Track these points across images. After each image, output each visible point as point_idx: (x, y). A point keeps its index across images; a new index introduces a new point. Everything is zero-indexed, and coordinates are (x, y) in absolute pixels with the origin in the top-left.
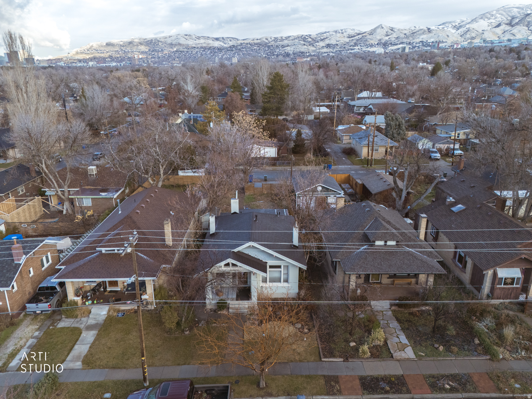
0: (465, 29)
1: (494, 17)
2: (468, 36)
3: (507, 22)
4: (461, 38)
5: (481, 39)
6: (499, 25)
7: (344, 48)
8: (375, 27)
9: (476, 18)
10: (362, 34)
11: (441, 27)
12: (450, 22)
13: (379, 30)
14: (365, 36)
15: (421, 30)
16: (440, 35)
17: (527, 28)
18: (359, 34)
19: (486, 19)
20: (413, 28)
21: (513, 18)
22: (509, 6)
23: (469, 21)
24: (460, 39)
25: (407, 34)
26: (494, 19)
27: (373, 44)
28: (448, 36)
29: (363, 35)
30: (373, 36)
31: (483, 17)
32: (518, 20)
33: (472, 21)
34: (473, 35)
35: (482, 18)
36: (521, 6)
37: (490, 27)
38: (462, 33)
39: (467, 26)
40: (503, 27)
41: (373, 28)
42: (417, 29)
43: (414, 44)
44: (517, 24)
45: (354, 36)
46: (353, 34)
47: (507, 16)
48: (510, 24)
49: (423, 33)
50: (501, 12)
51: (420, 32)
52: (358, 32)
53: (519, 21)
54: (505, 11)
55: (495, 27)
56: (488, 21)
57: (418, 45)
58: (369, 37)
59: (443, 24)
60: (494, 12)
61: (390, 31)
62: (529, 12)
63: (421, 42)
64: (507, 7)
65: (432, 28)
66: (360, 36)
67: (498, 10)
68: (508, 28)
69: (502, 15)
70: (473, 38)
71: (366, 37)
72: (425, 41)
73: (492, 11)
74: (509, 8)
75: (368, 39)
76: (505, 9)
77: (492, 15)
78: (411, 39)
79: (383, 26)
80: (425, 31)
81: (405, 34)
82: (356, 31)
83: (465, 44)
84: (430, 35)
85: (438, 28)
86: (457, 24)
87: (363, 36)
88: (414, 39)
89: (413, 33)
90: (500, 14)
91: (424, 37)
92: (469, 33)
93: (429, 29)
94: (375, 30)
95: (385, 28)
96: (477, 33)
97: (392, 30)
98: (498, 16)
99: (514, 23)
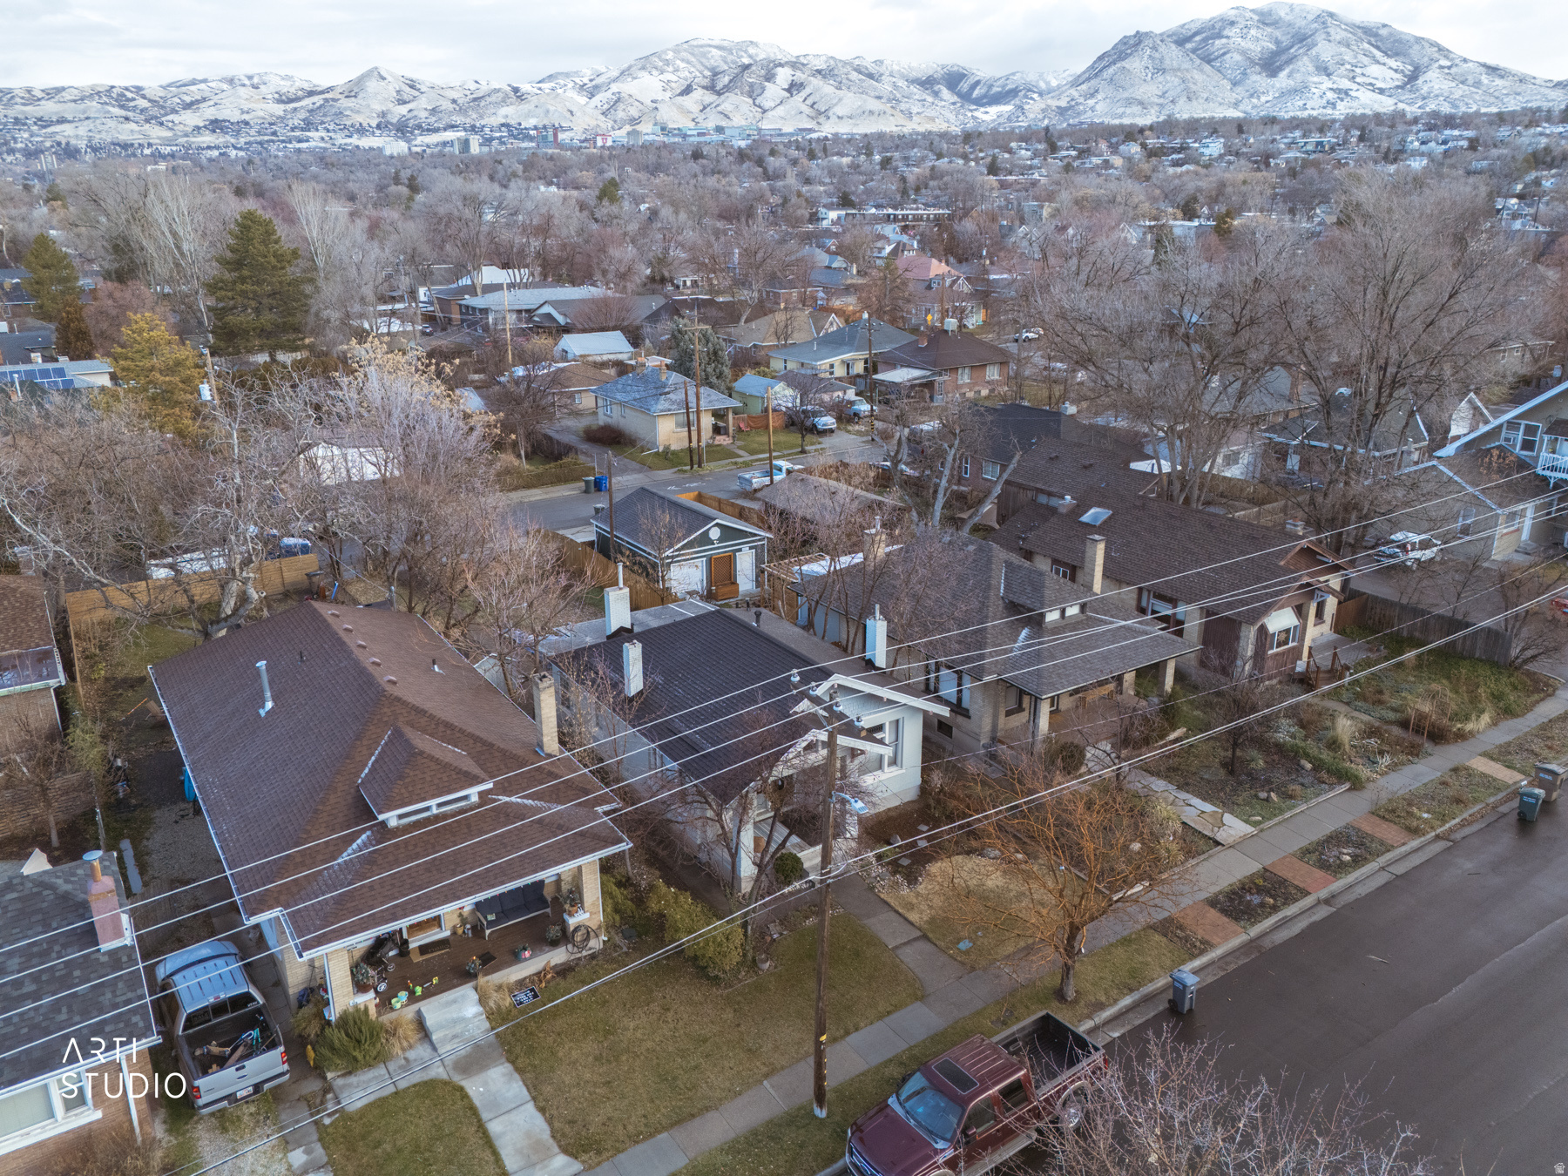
0: (608, 94)
1: (671, 69)
2: (621, 115)
3: (705, 82)
4: (603, 118)
5: (655, 124)
6: (687, 90)
7: (274, 134)
8: (359, 74)
9: (630, 68)
10: (322, 92)
11: (546, 86)
12: (567, 75)
13: (372, 85)
14: (333, 100)
15: (497, 91)
16: (552, 108)
17: (750, 101)
18: (311, 93)
19: (655, 72)
20: (473, 86)
21: (716, 74)
22: (700, 42)
23: (616, 74)
24: (605, 124)
25: (460, 101)
26: (673, 72)
27: (365, 125)
28: (571, 112)
29: (327, 96)
30: (359, 100)
31: (645, 63)
32: (726, 80)
33: (622, 73)
34: (634, 112)
35: (643, 68)
36: (725, 44)
37: (669, 94)
38: (606, 106)
39: (614, 88)
40: (698, 94)
41: (354, 75)
42: (484, 89)
43: (487, 130)
44: (727, 88)
45: (298, 99)
46: (292, 90)
47: (702, 68)
48: (711, 88)
49: (504, 101)
50: (684, 54)
51: (493, 98)
52: (306, 86)
53: (731, 81)
54: (692, 54)
55: (681, 94)
56: (661, 77)
57: (498, 135)
58: (344, 103)
59: (551, 77)
60: (670, 55)
61: (408, 89)
62: (746, 61)
63: (503, 125)
64: (695, 43)
65: (525, 87)
66: (318, 100)
67: (676, 50)
68: (709, 98)
69: (688, 62)
70: (634, 121)
71: (337, 104)
72: (513, 122)
73: (665, 52)
74: (702, 46)
75: (346, 109)
76: (691, 49)
77: (667, 63)
78: (474, 116)
79: (384, 73)
80: (507, 96)
81: (454, 101)
82: (298, 84)
83: (621, 135)
84: (525, 107)
85: (540, 89)
86: (586, 80)
87: (326, 100)
88: (482, 117)
89: (475, 100)
90: (683, 60)
91: (510, 113)
92: (621, 106)
93: (516, 90)
94: (360, 81)
95: (390, 78)
96: (641, 107)
97: (412, 87)
98: (682, 65)
99: (719, 86)
